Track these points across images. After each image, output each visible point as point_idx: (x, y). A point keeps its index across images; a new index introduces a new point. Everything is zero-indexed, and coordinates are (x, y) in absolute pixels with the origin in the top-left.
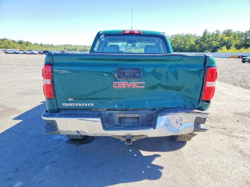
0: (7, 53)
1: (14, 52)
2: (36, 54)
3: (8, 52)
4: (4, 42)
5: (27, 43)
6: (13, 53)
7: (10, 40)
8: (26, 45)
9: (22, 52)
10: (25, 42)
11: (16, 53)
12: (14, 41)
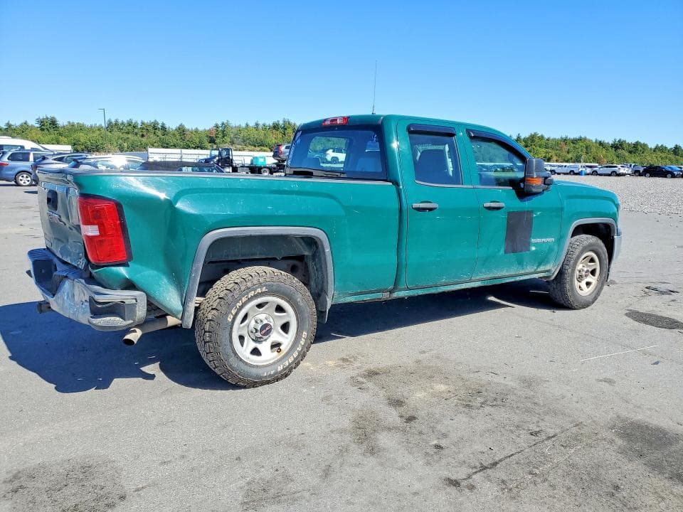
0: (555, 173)
1: (571, 171)
2: (623, 175)
3: (557, 171)
4: (577, 146)
5: (636, 145)
6: (567, 174)
7: (594, 141)
8: (630, 152)
9: (589, 170)
10: (629, 145)
11: (575, 172)
12: (601, 144)
